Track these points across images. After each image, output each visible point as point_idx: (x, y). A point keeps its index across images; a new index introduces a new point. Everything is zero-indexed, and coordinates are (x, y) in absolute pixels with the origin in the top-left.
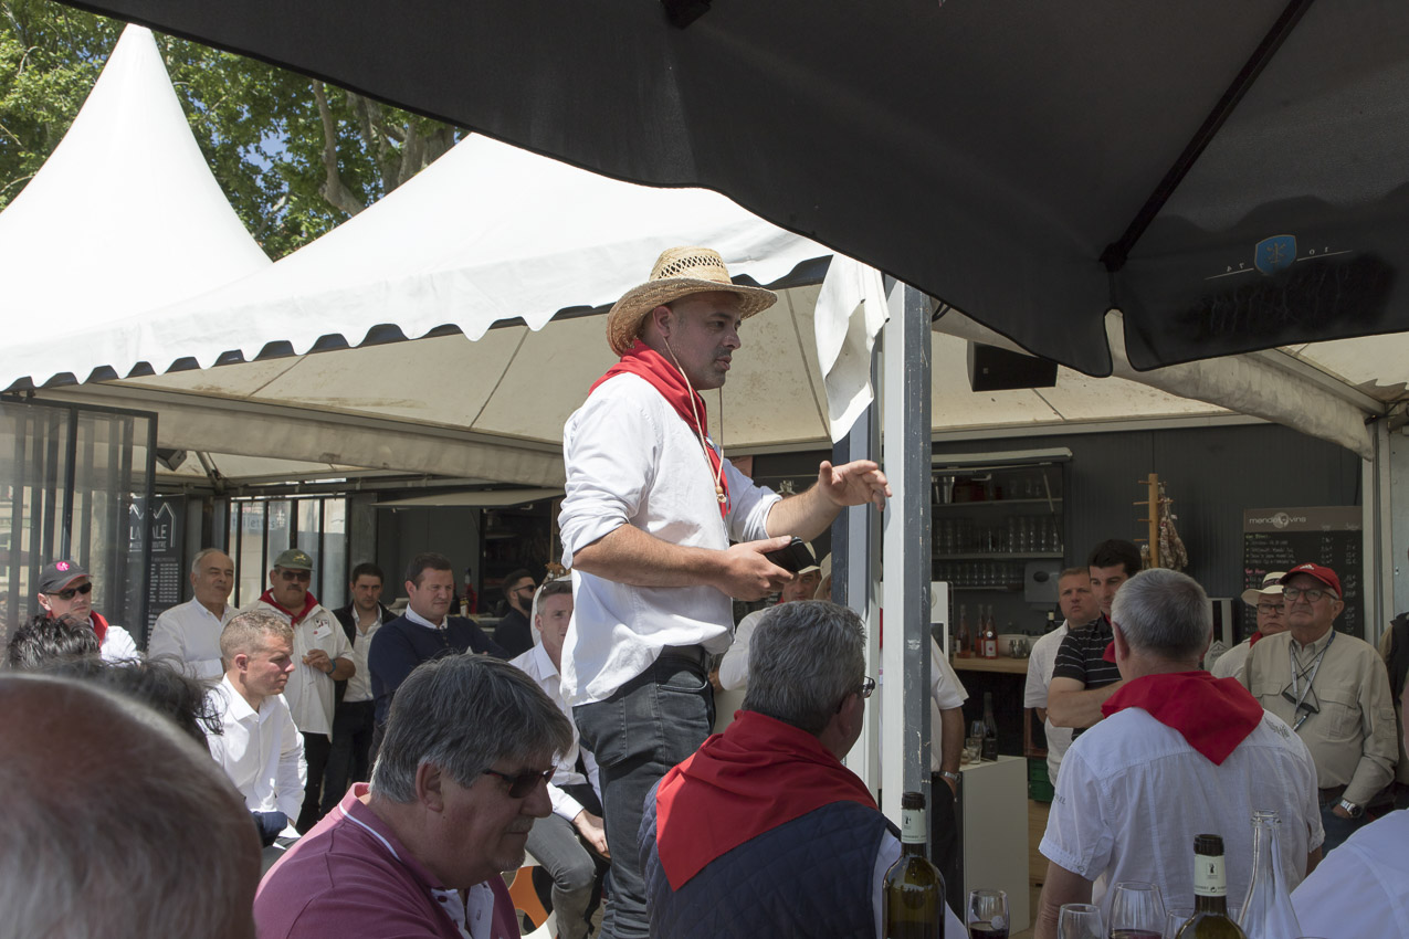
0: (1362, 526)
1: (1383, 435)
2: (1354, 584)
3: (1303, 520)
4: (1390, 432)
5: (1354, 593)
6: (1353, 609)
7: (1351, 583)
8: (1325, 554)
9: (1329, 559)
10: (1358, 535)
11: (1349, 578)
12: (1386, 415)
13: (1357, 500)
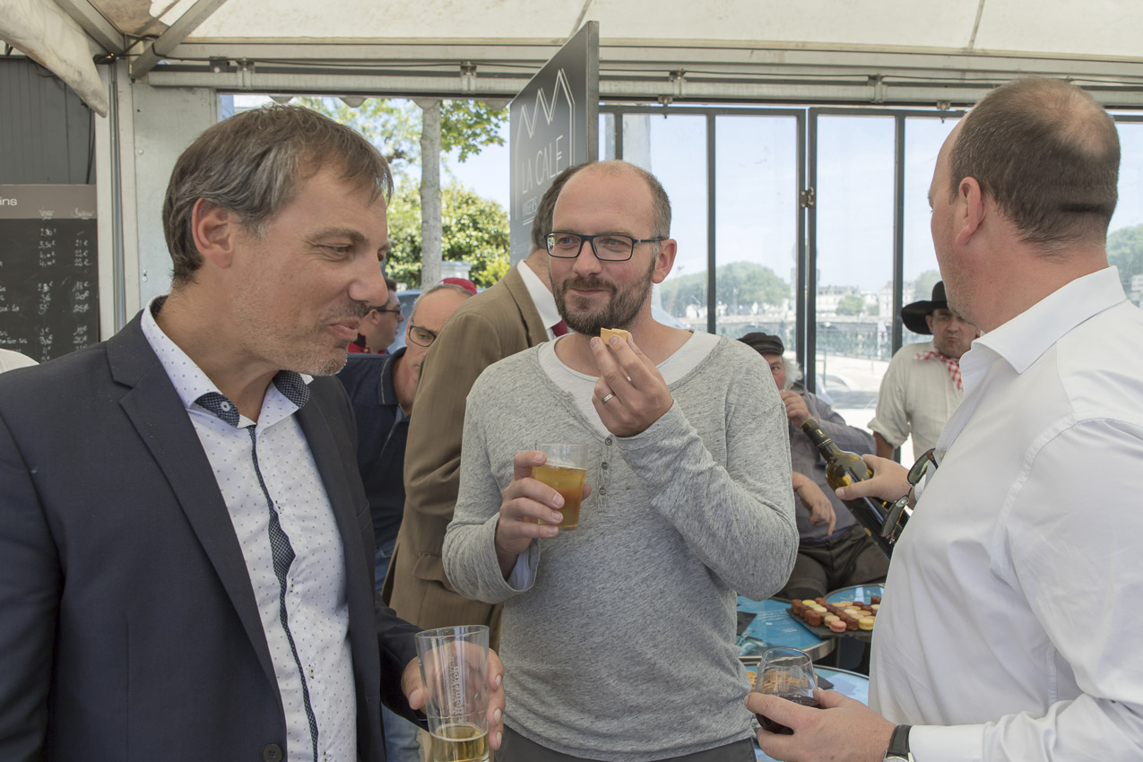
0: (96, 214)
1: (123, 85)
2: (86, 294)
3: (13, 202)
4: (133, 80)
5: (86, 307)
6: (85, 328)
7: (82, 292)
8: (46, 251)
9: (50, 259)
10: (91, 226)
11: (79, 285)
12: (124, 54)
13: (90, 177)
